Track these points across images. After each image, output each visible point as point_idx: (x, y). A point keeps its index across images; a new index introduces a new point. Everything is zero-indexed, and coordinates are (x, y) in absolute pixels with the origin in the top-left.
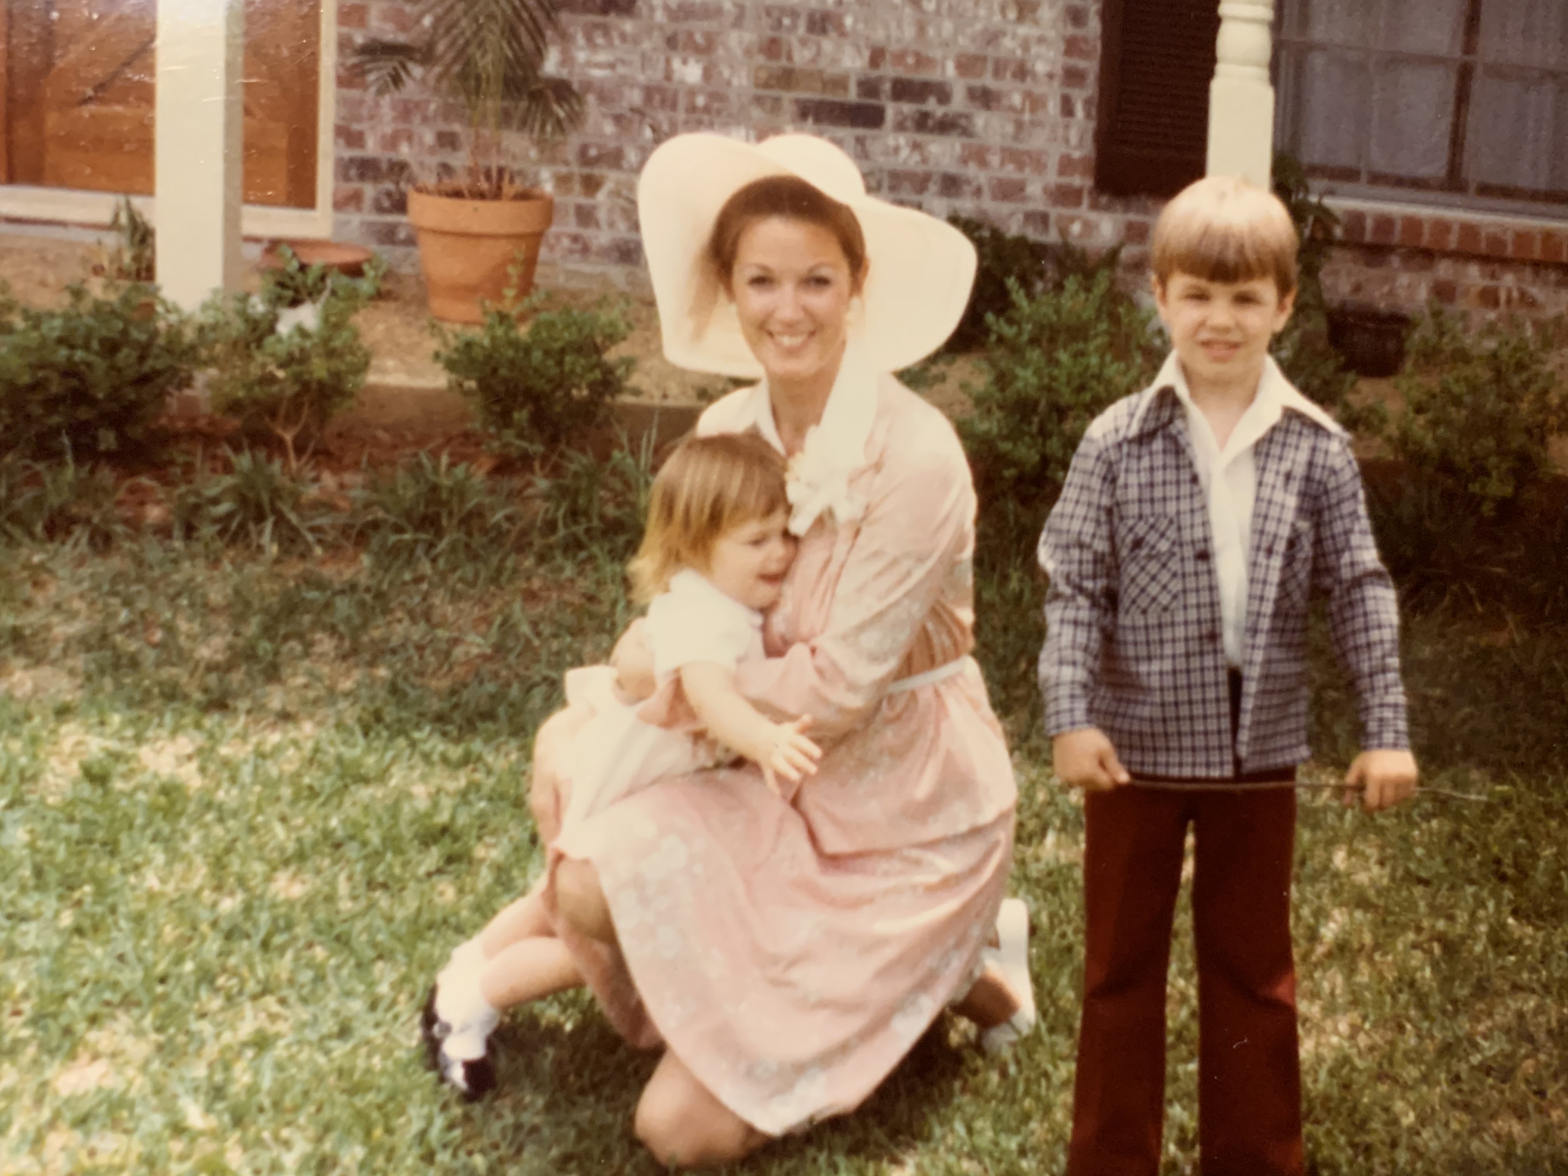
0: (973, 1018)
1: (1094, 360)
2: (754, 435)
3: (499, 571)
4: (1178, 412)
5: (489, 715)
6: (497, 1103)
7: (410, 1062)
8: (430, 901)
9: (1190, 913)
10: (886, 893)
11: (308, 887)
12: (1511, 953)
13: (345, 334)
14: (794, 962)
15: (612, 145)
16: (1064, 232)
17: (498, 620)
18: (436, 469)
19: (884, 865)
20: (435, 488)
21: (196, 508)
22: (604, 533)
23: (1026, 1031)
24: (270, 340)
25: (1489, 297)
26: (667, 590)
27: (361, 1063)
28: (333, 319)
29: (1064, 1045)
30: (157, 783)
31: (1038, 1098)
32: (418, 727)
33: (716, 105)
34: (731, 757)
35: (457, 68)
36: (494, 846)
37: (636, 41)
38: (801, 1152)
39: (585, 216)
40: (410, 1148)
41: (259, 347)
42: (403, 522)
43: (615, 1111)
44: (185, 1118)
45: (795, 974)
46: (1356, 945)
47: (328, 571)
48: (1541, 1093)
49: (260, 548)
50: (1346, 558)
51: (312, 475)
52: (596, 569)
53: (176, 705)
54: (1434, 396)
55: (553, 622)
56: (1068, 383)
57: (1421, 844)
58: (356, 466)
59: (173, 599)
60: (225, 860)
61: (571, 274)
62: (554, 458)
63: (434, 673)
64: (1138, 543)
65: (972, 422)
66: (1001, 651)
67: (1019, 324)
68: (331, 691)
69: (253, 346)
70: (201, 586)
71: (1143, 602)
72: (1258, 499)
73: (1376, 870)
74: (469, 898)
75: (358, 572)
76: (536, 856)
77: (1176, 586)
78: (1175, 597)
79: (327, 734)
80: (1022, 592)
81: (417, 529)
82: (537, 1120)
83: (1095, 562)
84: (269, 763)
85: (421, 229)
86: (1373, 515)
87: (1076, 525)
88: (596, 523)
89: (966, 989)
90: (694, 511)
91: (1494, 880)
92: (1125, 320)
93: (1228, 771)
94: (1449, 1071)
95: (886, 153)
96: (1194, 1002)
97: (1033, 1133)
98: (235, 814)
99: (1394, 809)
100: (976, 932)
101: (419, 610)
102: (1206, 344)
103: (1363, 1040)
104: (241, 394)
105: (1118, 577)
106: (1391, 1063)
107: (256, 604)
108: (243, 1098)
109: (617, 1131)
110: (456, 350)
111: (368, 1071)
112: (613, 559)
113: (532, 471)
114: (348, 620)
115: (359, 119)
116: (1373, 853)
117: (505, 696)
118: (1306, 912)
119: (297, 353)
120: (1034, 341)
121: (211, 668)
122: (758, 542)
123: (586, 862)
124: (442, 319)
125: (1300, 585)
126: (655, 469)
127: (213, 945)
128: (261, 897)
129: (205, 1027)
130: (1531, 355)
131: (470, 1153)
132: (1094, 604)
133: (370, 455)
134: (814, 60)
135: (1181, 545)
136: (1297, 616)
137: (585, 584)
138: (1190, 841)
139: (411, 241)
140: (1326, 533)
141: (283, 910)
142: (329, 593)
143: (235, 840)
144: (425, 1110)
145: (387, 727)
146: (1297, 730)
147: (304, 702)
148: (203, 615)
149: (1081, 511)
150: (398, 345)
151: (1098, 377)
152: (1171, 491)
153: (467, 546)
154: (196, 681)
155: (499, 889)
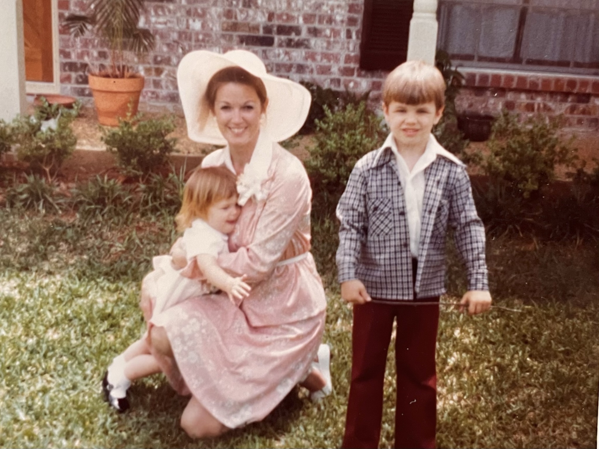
0: (307, 388)
1: (358, 137)
2: (224, 167)
3: (127, 219)
4: (392, 157)
5: (125, 273)
6: (130, 414)
7: (99, 398)
8: (105, 341)
9: (394, 351)
10: (275, 341)
11: (60, 335)
12: (528, 372)
13: (67, 131)
14: (241, 365)
15: (166, 56)
16: (346, 86)
17: (127, 238)
18: (103, 181)
19: (275, 331)
20: (102, 188)
21: (14, 196)
22: (166, 205)
23: (328, 394)
24: (39, 133)
25: (530, 107)
26: (191, 226)
27: (81, 399)
28: (62, 125)
29: (343, 399)
30: (4, 297)
31: (332, 419)
32: (99, 277)
33: (207, 39)
34: (216, 290)
35: (105, 26)
36: (128, 321)
37: (175, 13)
38: (242, 435)
39: (157, 84)
40: (99, 429)
41: (35, 135)
42: (91, 201)
43: (173, 418)
44: (18, 417)
45: (241, 370)
46: (462, 366)
47: (64, 220)
48: (535, 425)
49: (39, 211)
50: (463, 215)
51: (57, 184)
52: (164, 219)
53: (9, 268)
54: (503, 149)
55: (148, 238)
56: (348, 146)
57: (492, 328)
58: (73, 181)
59: (7, 230)
60: (30, 325)
61: (151, 107)
62: (147, 176)
63: (104, 258)
64: (376, 209)
65: (310, 162)
66: (321, 250)
67: (328, 123)
68: (66, 263)
69: (33, 135)
70: (17, 225)
71: (378, 231)
72: (425, 191)
73: (472, 338)
74: (119, 340)
75: (75, 220)
76: (143, 325)
77: (391, 225)
78: (391, 230)
79: (65, 280)
80: (330, 227)
81: (96, 204)
82: (145, 420)
83: (359, 216)
84: (44, 290)
85: (94, 90)
86: (475, 198)
87: (351, 202)
88: (163, 201)
89: (305, 377)
90: (201, 196)
91: (522, 343)
92: (371, 121)
93: (411, 297)
94: (498, 415)
95: (275, 56)
96: (395, 386)
97: (330, 431)
98: (32, 309)
99: (481, 314)
100: (309, 356)
101: (98, 234)
102: (405, 130)
103: (463, 403)
104: (29, 153)
105: (368, 221)
106: (474, 411)
107: (38, 232)
108: (39, 410)
109: (174, 425)
110: (109, 136)
111: (84, 401)
112: (170, 215)
113: (138, 181)
114: (72, 238)
115: (68, 47)
116: (471, 331)
117: (131, 266)
118: (442, 353)
119: (49, 138)
120: (334, 130)
121: (22, 255)
122: (226, 208)
123: (162, 328)
124: (104, 125)
125: (443, 225)
126: (185, 180)
127: (26, 356)
128: (43, 339)
129: (24, 385)
130: (548, 131)
131: (121, 431)
132: (358, 232)
133: (78, 176)
134: (246, 19)
135: (393, 209)
136: (441, 238)
137: (159, 224)
138: (395, 324)
139: (90, 95)
140: (454, 204)
141: (51, 343)
142: (64, 228)
143: (33, 318)
144: (105, 416)
145: (88, 277)
146: (440, 282)
147: (57, 268)
148: (18, 236)
149: (353, 196)
150: (87, 135)
151: (360, 144)
152: (389, 188)
153: (115, 210)
154: (17, 260)
155: (130, 337)
